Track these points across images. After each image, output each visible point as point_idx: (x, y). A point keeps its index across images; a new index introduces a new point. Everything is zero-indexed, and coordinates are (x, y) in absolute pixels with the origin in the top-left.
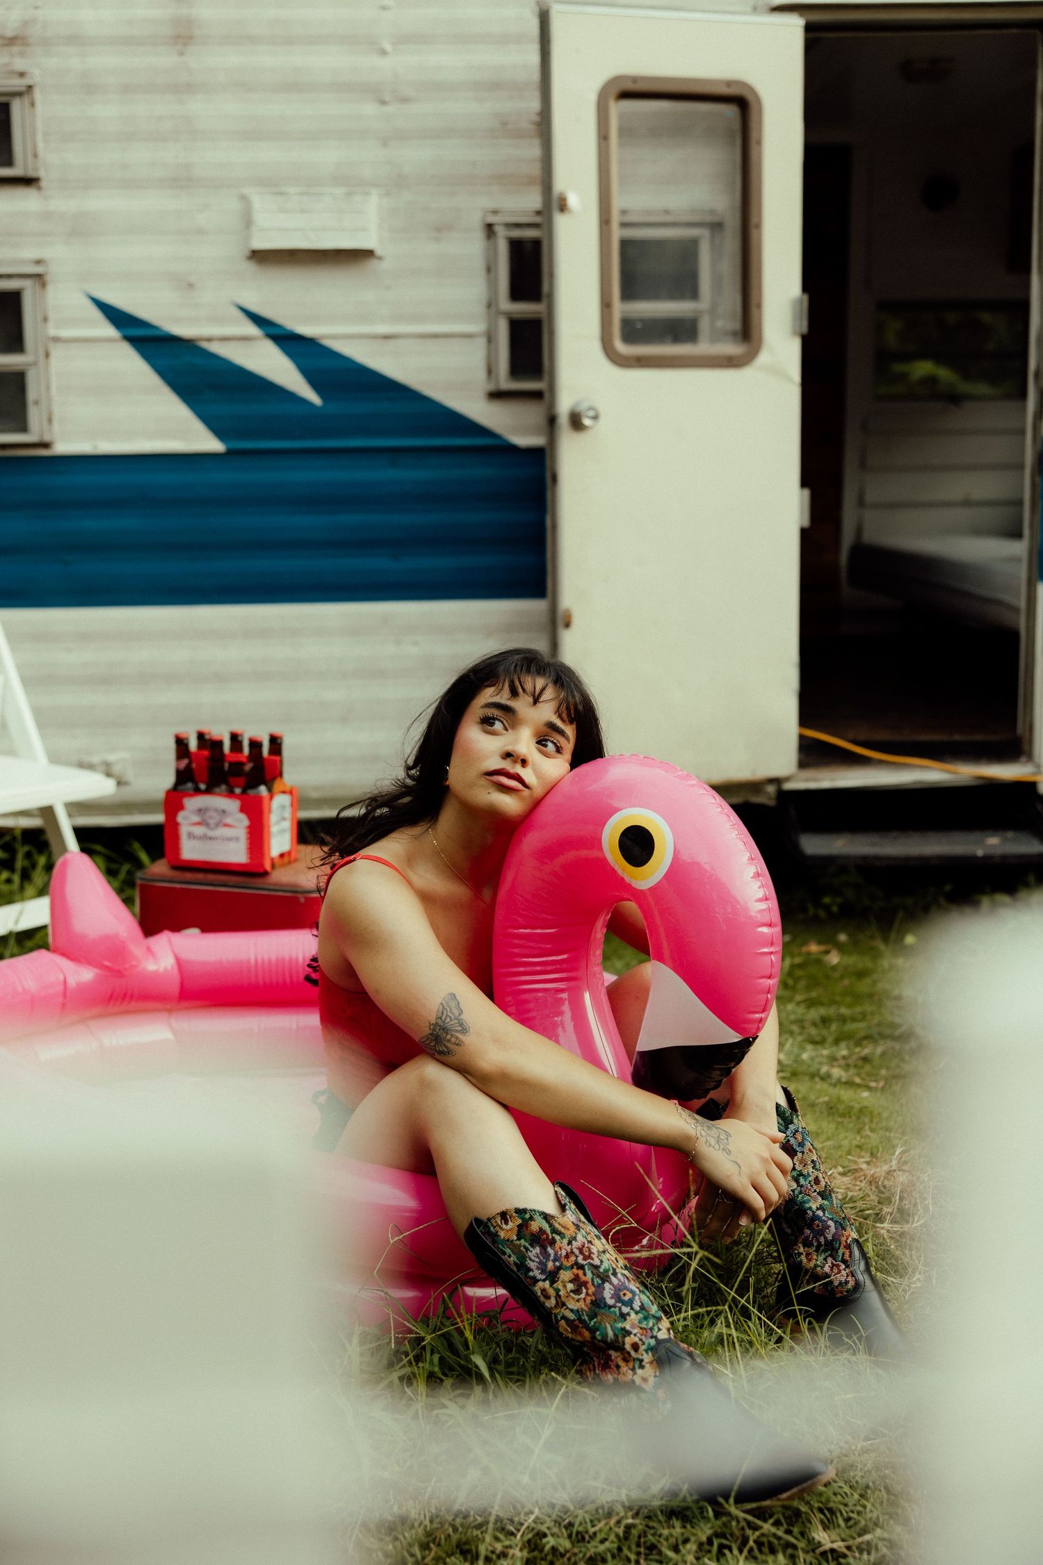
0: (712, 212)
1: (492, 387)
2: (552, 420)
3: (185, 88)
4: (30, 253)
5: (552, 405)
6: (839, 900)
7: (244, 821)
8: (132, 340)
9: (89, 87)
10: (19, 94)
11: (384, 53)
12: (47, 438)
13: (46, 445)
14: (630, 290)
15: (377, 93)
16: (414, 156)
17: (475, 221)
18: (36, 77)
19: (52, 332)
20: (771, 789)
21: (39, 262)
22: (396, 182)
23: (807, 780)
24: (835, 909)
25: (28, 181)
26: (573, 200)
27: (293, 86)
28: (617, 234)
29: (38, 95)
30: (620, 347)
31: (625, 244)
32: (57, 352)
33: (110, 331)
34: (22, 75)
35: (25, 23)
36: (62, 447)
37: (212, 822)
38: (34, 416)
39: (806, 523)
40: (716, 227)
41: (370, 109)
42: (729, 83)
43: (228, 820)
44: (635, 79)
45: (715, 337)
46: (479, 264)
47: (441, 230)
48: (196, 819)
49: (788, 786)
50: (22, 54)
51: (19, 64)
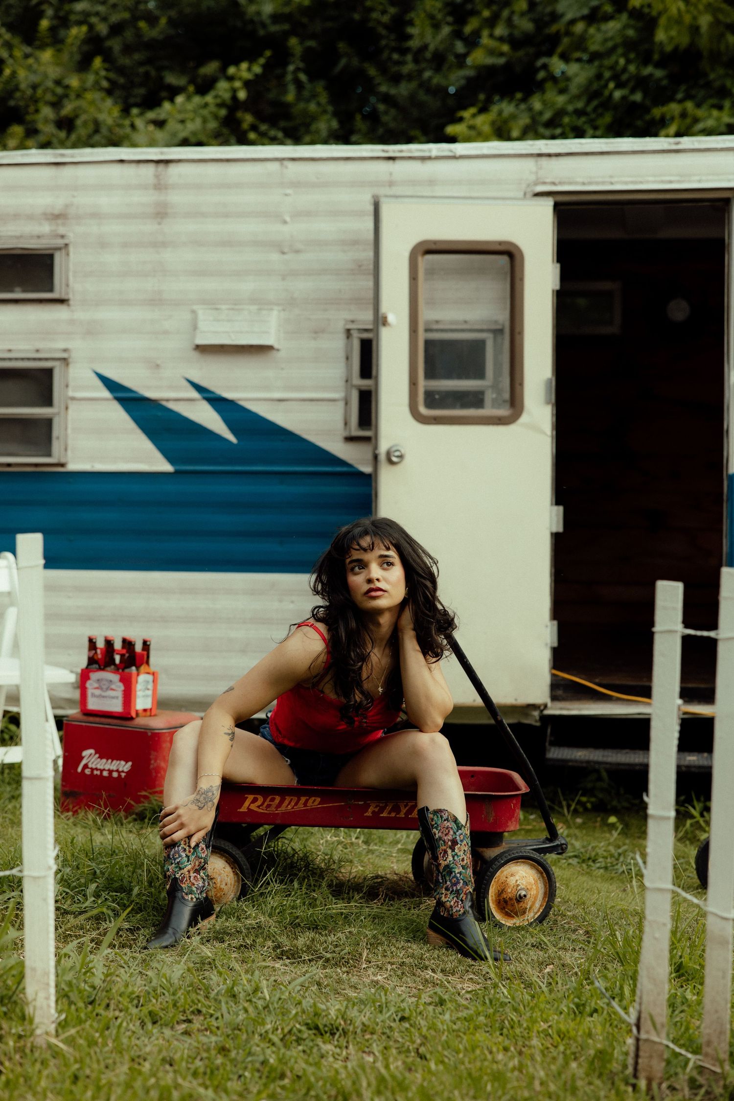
0: (496, 322)
1: (347, 434)
2: (376, 457)
3: (159, 245)
4: (62, 345)
5: (376, 447)
6: (593, 799)
7: (120, 687)
8: (120, 400)
9: (103, 244)
10: (59, 249)
11: (285, 222)
12: (63, 461)
13: (62, 465)
14: (431, 373)
15: (280, 247)
16: (302, 286)
17: (340, 326)
18: (71, 237)
19: (71, 393)
20: (536, 714)
21: (65, 350)
22: (290, 303)
23: (561, 709)
24: (589, 805)
25: (61, 301)
26: (391, 318)
27: (228, 243)
28: (422, 336)
29: (71, 249)
30: (423, 410)
31: (428, 343)
32: (73, 406)
33: (107, 394)
34: (62, 237)
35: (67, 206)
36: (72, 467)
37: (104, 687)
38: (56, 447)
39: (560, 529)
40: (497, 332)
41: (275, 257)
42: (500, 243)
43: (113, 687)
44: (435, 242)
45: (496, 404)
46: (341, 355)
47: (317, 332)
48: (96, 685)
49: (546, 712)
50: (64, 225)
51: (61, 230)
